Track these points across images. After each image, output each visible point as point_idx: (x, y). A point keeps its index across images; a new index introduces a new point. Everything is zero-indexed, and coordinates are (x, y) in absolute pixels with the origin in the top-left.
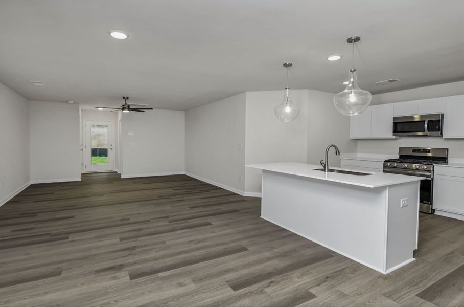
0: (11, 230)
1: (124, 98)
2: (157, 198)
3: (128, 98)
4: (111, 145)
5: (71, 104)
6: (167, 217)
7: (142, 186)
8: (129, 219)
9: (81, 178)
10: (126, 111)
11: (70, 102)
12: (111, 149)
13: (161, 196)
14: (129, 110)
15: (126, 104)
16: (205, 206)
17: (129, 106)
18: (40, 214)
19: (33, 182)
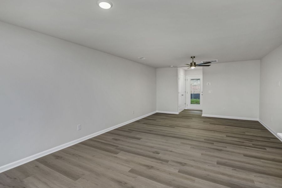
1: (191, 57)
3: (194, 57)
4: (202, 92)
5: (172, 67)
8: (159, 154)
10: (193, 68)
11: (171, 66)
12: (202, 94)
14: (195, 66)
15: (193, 62)
17: (195, 63)
18: (134, 132)
19: (157, 111)
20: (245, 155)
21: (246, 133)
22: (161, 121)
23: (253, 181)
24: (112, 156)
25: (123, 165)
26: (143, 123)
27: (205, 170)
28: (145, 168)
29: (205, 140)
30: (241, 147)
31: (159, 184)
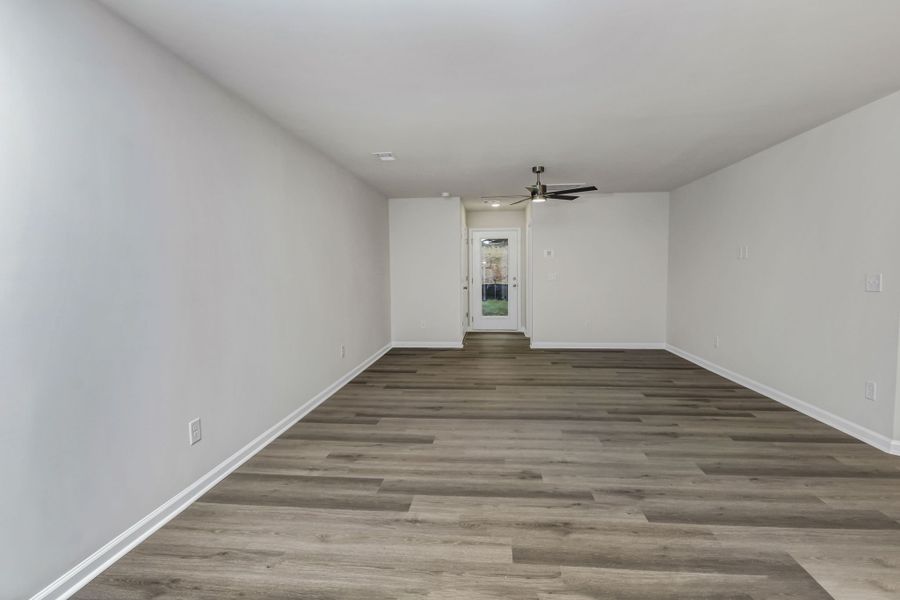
0: (327, 454)
1: (535, 170)
2: (605, 415)
3: (542, 169)
4: (515, 279)
6: (639, 494)
7: (569, 373)
8: (539, 477)
9: (464, 344)
10: (538, 200)
11: (445, 194)
12: (515, 286)
13: (615, 412)
14: (544, 198)
15: (539, 183)
16: (754, 473)
17: (544, 188)
18: (383, 419)
19: (395, 344)
20: (736, 438)
21: (676, 383)
22: (435, 373)
23: (815, 499)
24: (397, 520)
25: (470, 543)
26: (385, 385)
27: (700, 497)
28: (548, 534)
29: (609, 413)
30: (705, 420)
31: (642, 572)
